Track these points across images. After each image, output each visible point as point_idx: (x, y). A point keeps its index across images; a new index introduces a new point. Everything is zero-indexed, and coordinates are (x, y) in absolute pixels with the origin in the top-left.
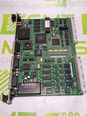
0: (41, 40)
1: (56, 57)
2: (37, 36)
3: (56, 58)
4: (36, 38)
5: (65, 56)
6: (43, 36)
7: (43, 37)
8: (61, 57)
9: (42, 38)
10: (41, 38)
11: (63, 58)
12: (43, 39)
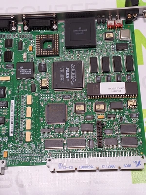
0: (62, 75)
1: (12, 112)
2: (73, 66)
3: (9, 112)
4: (68, 64)
5: (11, 135)
6: (74, 80)
7: (70, 80)
8: (11, 126)
9: (67, 77)
10: (68, 74)
11: (8, 130)
12: (66, 79)
